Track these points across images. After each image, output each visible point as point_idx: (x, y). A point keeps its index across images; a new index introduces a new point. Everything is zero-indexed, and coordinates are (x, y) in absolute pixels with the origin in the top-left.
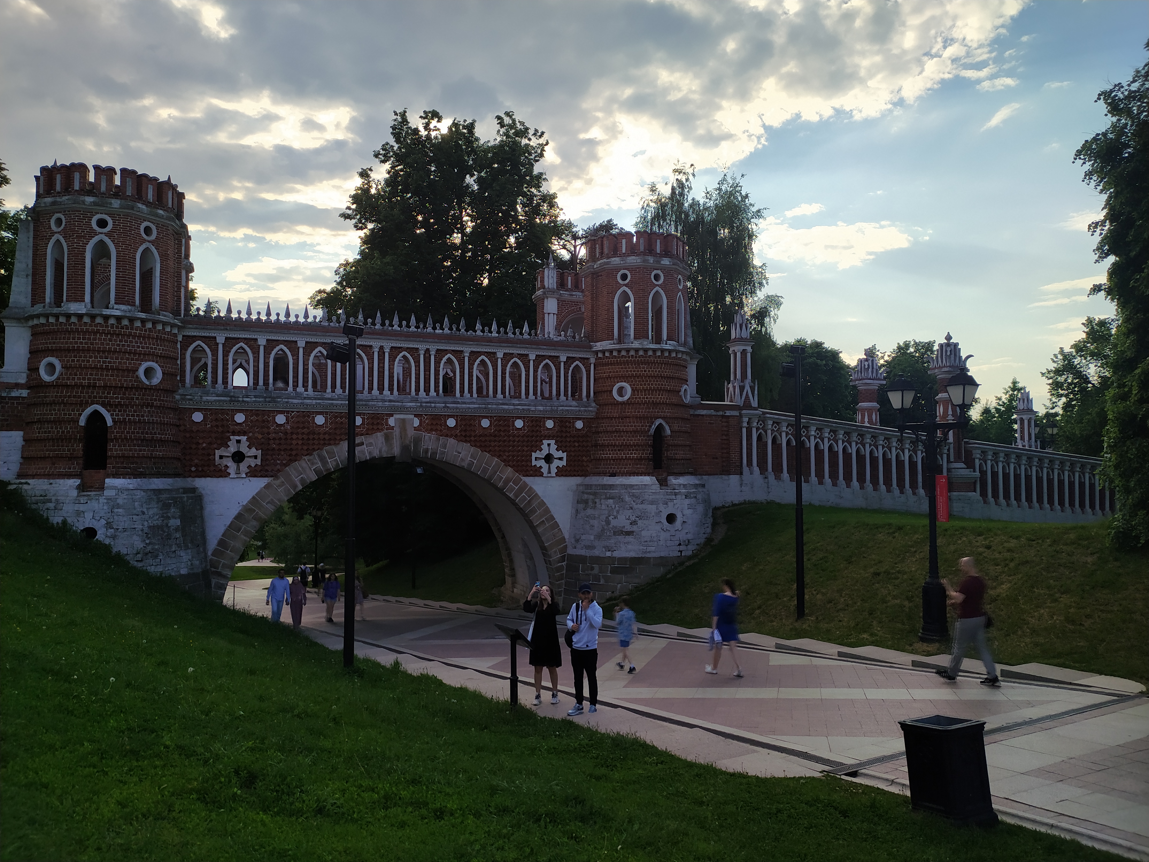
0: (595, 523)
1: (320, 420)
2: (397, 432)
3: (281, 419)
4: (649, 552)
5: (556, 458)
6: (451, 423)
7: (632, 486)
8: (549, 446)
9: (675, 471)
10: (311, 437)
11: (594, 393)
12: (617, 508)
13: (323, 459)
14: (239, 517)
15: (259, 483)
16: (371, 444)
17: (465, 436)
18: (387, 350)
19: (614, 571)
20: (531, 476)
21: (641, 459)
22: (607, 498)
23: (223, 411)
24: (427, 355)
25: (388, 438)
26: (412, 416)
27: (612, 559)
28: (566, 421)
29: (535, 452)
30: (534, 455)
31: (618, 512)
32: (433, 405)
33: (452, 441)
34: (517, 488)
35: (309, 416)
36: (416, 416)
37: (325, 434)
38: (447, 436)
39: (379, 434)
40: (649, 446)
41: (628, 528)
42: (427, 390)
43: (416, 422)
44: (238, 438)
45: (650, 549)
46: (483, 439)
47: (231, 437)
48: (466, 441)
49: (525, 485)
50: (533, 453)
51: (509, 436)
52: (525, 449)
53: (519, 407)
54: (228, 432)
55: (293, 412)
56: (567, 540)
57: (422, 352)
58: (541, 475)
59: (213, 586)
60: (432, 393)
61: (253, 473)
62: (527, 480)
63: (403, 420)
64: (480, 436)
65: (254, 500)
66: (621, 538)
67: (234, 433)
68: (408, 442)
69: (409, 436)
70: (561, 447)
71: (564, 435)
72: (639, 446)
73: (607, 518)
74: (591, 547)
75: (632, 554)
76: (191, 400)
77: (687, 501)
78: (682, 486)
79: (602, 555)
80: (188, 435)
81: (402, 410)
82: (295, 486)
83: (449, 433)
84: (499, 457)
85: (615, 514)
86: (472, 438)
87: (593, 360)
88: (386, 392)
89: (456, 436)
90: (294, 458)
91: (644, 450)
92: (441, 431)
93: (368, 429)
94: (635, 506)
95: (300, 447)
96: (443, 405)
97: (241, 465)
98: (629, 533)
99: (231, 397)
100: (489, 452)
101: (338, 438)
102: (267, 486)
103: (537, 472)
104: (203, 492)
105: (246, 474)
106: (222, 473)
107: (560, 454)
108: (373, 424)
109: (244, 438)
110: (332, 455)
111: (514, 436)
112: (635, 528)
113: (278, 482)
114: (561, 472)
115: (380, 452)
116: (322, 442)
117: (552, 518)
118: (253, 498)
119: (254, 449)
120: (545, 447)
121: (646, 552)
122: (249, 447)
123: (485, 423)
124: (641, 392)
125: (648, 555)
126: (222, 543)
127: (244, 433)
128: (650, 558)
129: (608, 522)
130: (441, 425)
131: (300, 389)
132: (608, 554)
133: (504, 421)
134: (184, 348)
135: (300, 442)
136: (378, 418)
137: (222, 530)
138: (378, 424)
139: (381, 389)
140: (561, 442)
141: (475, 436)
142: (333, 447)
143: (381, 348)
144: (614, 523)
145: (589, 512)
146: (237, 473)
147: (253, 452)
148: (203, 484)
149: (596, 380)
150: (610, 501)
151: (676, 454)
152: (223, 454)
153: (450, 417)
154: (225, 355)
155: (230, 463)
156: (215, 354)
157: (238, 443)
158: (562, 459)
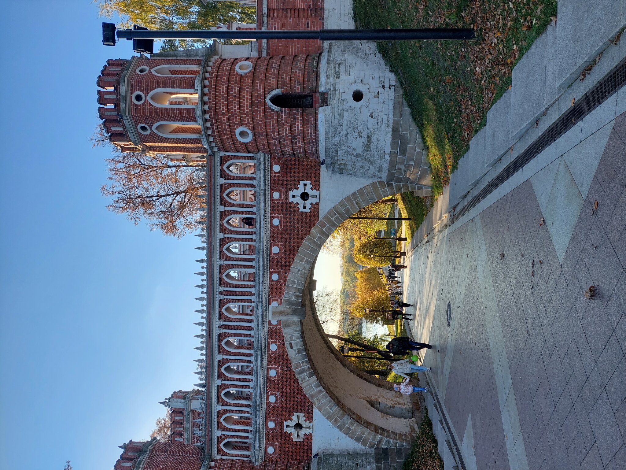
0: (359, 165)
1: (273, 373)
2: (282, 318)
3: (272, 399)
4: (388, 120)
5: (304, 190)
6: (275, 277)
7: (326, 133)
8: (295, 197)
9: (314, 84)
10: (285, 380)
11: (249, 152)
12: (346, 148)
13: (302, 372)
14: (340, 428)
15: (317, 414)
16: (291, 338)
17: (286, 266)
18: (222, 323)
19: (403, 153)
20: (318, 213)
21: (303, 120)
22: (337, 155)
23: (267, 434)
24: (224, 293)
25: (287, 325)
26: (270, 306)
27: (392, 154)
28: (274, 180)
29: (299, 208)
30: (302, 210)
31: (349, 147)
32: (261, 293)
33: (290, 277)
34: (328, 225)
35: (271, 380)
36: (270, 304)
37: (283, 370)
38: (285, 281)
39: (284, 331)
40: (291, 111)
41: (364, 139)
42: (251, 294)
43: (275, 304)
44: (285, 427)
45: (385, 120)
46: (288, 252)
47: (285, 431)
48: (290, 266)
49: (326, 217)
50: (300, 211)
51: (286, 230)
52: (296, 217)
53: (262, 223)
54: (281, 433)
55: (267, 390)
56: (374, 181)
57: (222, 297)
58: (318, 204)
59: (386, 447)
60: (252, 290)
61: (310, 418)
62: (321, 216)
63: (274, 313)
64: (286, 254)
65: (329, 418)
66: (373, 146)
67: (282, 429)
68: (290, 310)
69: (285, 309)
70: (295, 185)
71: (285, 182)
72: (291, 121)
73: (354, 156)
74: (380, 169)
75: (389, 136)
76: (259, 456)
77: (342, 76)
78: (328, 81)
79: (388, 161)
80: (283, 456)
81: (265, 315)
82: (320, 391)
83: (283, 279)
84: (302, 239)
85: (351, 150)
86: (288, 260)
87: (222, 154)
88: (252, 325)
89: (286, 273)
90: (300, 390)
91: (295, 117)
92: (281, 285)
93: (280, 339)
94: (344, 132)
95: (292, 388)
96: (261, 285)
97: (303, 426)
98: (369, 139)
99: (256, 432)
100: (298, 247)
101: (285, 361)
102: (319, 409)
103: (316, 207)
104: (322, 449)
105: (310, 422)
106: (309, 437)
107: (301, 186)
108: (276, 336)
109: (285, 423)
110: (297, 366)
111: (286, 226)
112: (365, 134)
113: (317, 403)
114: (316, 186)
115: (296, 331)
116: (289, 372)
117: (354, 194)
118: (327, 418)
120: (295, 200)
121: (388, 124)
122: (291, 420)
123: (276, 250)
124: (242, 117)
125: (391, 122)
126: (358, 440)
127: (282, 423)
128: (394, 120)
129: (359, 156)
130: (277, 285)
131: (251, 384)
132: (387, 157)
133: (274, 233)
134: (226, 454)
135: (289, 387)
136: (272, 332)
137: (348, 439)
138: (276, 333)
139: (250, 328)
140: (291, 185)
141: (286, 258)
142: (292, 364)
143: (220, 327)
144: (359, 151)
145: (349, 167)
146: (309, 428)
147: (294, 418)
148: (316, 448)
149: (238, 152)
150: (340, 152)
151: (298, 82)
152: (297, 437)
153: (270, 278)
154: (229, 430)
155: (302, 432)
156: (229, 436)
157: (289, 426)
158: (305, 185)
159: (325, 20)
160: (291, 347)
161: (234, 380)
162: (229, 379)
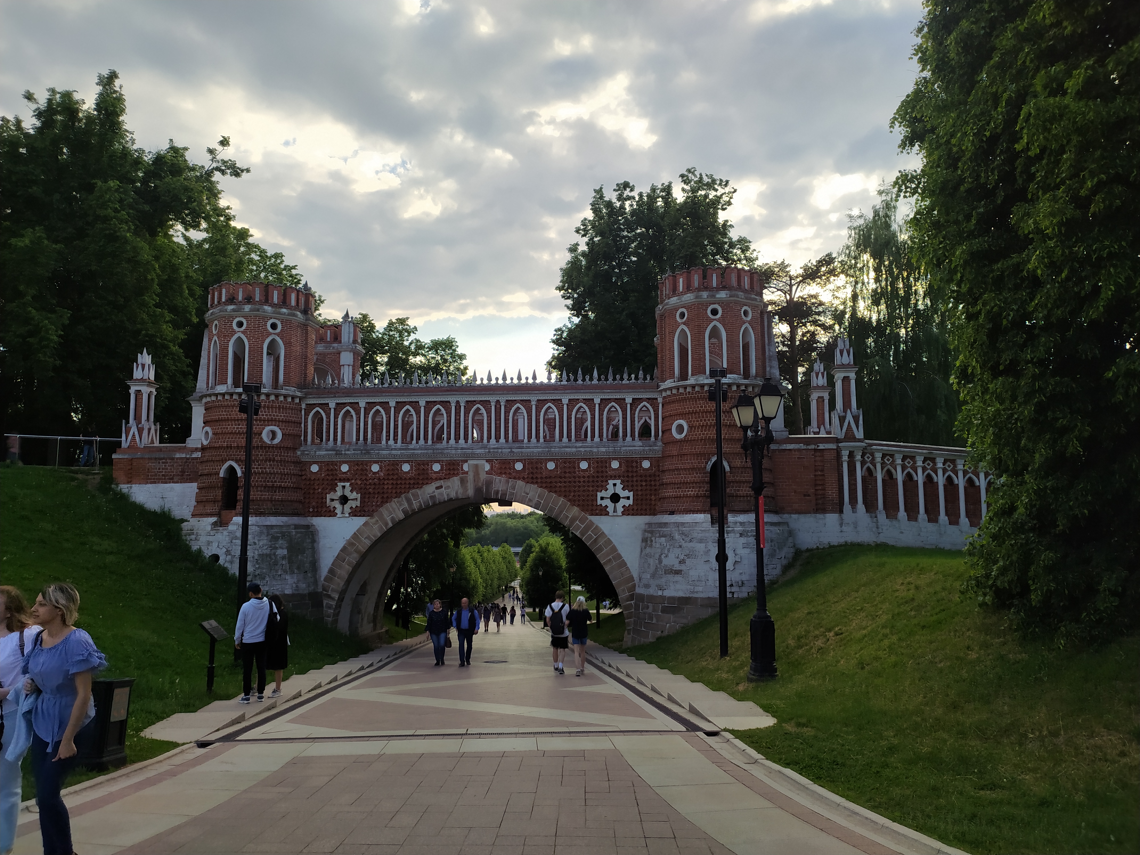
0: (651, 561)
1: (406, 468)
2: (471, 477)
3: (375, 468)
4: (697, 592)
5: (623, 498)
6: (519, 466)
7: (683, 524)
8: (615, 486)
9: (736, 508)
10: (399, 482)
11: (663, 432)
12: (668, 547)
13: (409, 501)
14: (344, 550)
15: (359, 521)
16: (448, 487)
17: (532, 478)
18: (462, 405)
19: (665, 610)
20: (597, 515)
21: (697, 496)
22: (661, 536)
23: (333, 463)
24: (498, 406)
25: (463, 481)
26: (484, 462)
27: (663, 597)
28: (632, 462)
29: (601, 491)
30: (599, 495)
31: (669, 551)
32: (500, 450)
33: (520, 483)
34: (583, 526)
35: (398, 465)
36: (487, 461)
37: (410, 479)
38: (515, 478)
39: (455, 478)
40: (707, 483)
41: (677, 567)
42: (498, 438)
43: (487, 467)
44: (343, 484)
45: (697, 589)
46: (548, 480)
47: (339, 484)
48: (532, 483)
49: (592, 523)
50: (598, 493)
51: (574, 477)
52: (591, 489)
53: (581, 449)
54: (336, 479)
55: (385, 461)
56: (635, 579)
57: (493, 404)
58: (607, 514)
59: (324, 605)
60: (502, 440)
61: (355, 513)
62: (594, 518)
63: (476, 466)
64: (546, 478)
65: (355, 536)
66: (670, 577)
67: (341, 480)
68: (480, 485)
69: (482, 479)
70: (628, 486)
71: (630, 475)
72: (696, 483)
73: (660, 556)
74: (647, 586)
75: (681, 594)
76: (308, 454)
77: (743, 540)
78: (738, 524)
79: (655, 594)
80: (308, 483)
81: (474, 456)
82: (386, 524)
83: (518, 476)
84: (565, 496)
85: (666, 552)
86: (539, 480)
87: (660, 400)
88: (462, 441)
89: (524, 478)
90: (386, 500)
91: (700, 487)
92: (510, 474)
93: (446, 475)
94: (684, 545)
95: (390, 491)
96: (509, 450)
97: (345, 506)
98: (678, 572)
99: (337, 451)
100: (555, 492)
101: (421, 482)
102: (366, 524)
103: (603, 511)
104: (318, 529)
105: (349, 514)
106: (331, 513)
107: (626, 493)
108: (449, 469)
109: (347, 484)
110: (416, 497)
111: (579, 477)
112: (683, 567)
113: (374, 520)
114: (627, 511)
115: (457, 493)
116: (408, 486)
117: (619, 556)
118: (355, 533)
119: (355, 493)
120: (610, 486)
121: (693, 592)
122: (352, 491)
123: (551, 466)
124: (698, 428)
125: (695, 595)
126: (331, 571)
127: (348, 480)
128: (696, 598)
129: (660, 561)
130: (510, 469)
131: (391, 442)
132: (660, 593)
133: (570, 462)
134: (307, 415)
135: (390, 487)
136: (454, 464)
137: (331, 560)
138: (454, 469)
139: (457, 438)
140: (628, 481)
141: (541, 478)
142: (417, 490)
143: (458, 402)
144: (665, 562)
145: (648, 550)
146: (343, 513)
147: (354, 495)
148: (319, 522)
149: (663, 419)
150: (663, 539)
151: (738, 490)
152: (332, 498)
153: (518, 461)
154: (336, 417)
155: (337, 505)
156: (328, 417)
157: (343, 488)
158: (628, 498)
159: (813, 515)
160: (437, 488)
161: (396, 421)
162: (397, 414)
